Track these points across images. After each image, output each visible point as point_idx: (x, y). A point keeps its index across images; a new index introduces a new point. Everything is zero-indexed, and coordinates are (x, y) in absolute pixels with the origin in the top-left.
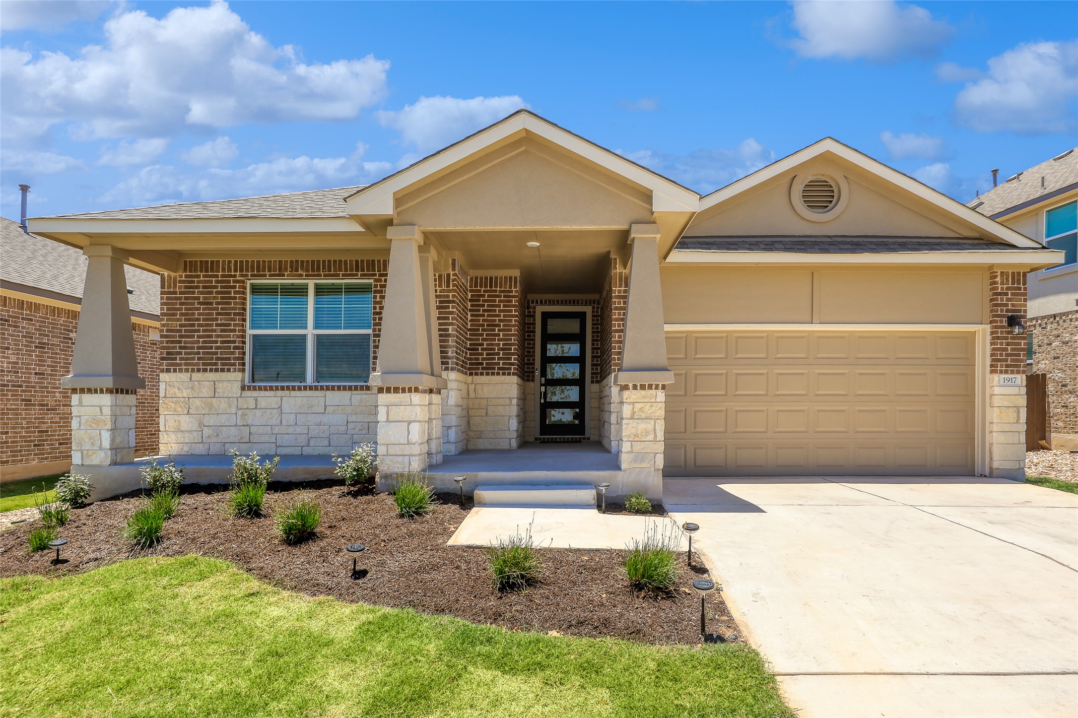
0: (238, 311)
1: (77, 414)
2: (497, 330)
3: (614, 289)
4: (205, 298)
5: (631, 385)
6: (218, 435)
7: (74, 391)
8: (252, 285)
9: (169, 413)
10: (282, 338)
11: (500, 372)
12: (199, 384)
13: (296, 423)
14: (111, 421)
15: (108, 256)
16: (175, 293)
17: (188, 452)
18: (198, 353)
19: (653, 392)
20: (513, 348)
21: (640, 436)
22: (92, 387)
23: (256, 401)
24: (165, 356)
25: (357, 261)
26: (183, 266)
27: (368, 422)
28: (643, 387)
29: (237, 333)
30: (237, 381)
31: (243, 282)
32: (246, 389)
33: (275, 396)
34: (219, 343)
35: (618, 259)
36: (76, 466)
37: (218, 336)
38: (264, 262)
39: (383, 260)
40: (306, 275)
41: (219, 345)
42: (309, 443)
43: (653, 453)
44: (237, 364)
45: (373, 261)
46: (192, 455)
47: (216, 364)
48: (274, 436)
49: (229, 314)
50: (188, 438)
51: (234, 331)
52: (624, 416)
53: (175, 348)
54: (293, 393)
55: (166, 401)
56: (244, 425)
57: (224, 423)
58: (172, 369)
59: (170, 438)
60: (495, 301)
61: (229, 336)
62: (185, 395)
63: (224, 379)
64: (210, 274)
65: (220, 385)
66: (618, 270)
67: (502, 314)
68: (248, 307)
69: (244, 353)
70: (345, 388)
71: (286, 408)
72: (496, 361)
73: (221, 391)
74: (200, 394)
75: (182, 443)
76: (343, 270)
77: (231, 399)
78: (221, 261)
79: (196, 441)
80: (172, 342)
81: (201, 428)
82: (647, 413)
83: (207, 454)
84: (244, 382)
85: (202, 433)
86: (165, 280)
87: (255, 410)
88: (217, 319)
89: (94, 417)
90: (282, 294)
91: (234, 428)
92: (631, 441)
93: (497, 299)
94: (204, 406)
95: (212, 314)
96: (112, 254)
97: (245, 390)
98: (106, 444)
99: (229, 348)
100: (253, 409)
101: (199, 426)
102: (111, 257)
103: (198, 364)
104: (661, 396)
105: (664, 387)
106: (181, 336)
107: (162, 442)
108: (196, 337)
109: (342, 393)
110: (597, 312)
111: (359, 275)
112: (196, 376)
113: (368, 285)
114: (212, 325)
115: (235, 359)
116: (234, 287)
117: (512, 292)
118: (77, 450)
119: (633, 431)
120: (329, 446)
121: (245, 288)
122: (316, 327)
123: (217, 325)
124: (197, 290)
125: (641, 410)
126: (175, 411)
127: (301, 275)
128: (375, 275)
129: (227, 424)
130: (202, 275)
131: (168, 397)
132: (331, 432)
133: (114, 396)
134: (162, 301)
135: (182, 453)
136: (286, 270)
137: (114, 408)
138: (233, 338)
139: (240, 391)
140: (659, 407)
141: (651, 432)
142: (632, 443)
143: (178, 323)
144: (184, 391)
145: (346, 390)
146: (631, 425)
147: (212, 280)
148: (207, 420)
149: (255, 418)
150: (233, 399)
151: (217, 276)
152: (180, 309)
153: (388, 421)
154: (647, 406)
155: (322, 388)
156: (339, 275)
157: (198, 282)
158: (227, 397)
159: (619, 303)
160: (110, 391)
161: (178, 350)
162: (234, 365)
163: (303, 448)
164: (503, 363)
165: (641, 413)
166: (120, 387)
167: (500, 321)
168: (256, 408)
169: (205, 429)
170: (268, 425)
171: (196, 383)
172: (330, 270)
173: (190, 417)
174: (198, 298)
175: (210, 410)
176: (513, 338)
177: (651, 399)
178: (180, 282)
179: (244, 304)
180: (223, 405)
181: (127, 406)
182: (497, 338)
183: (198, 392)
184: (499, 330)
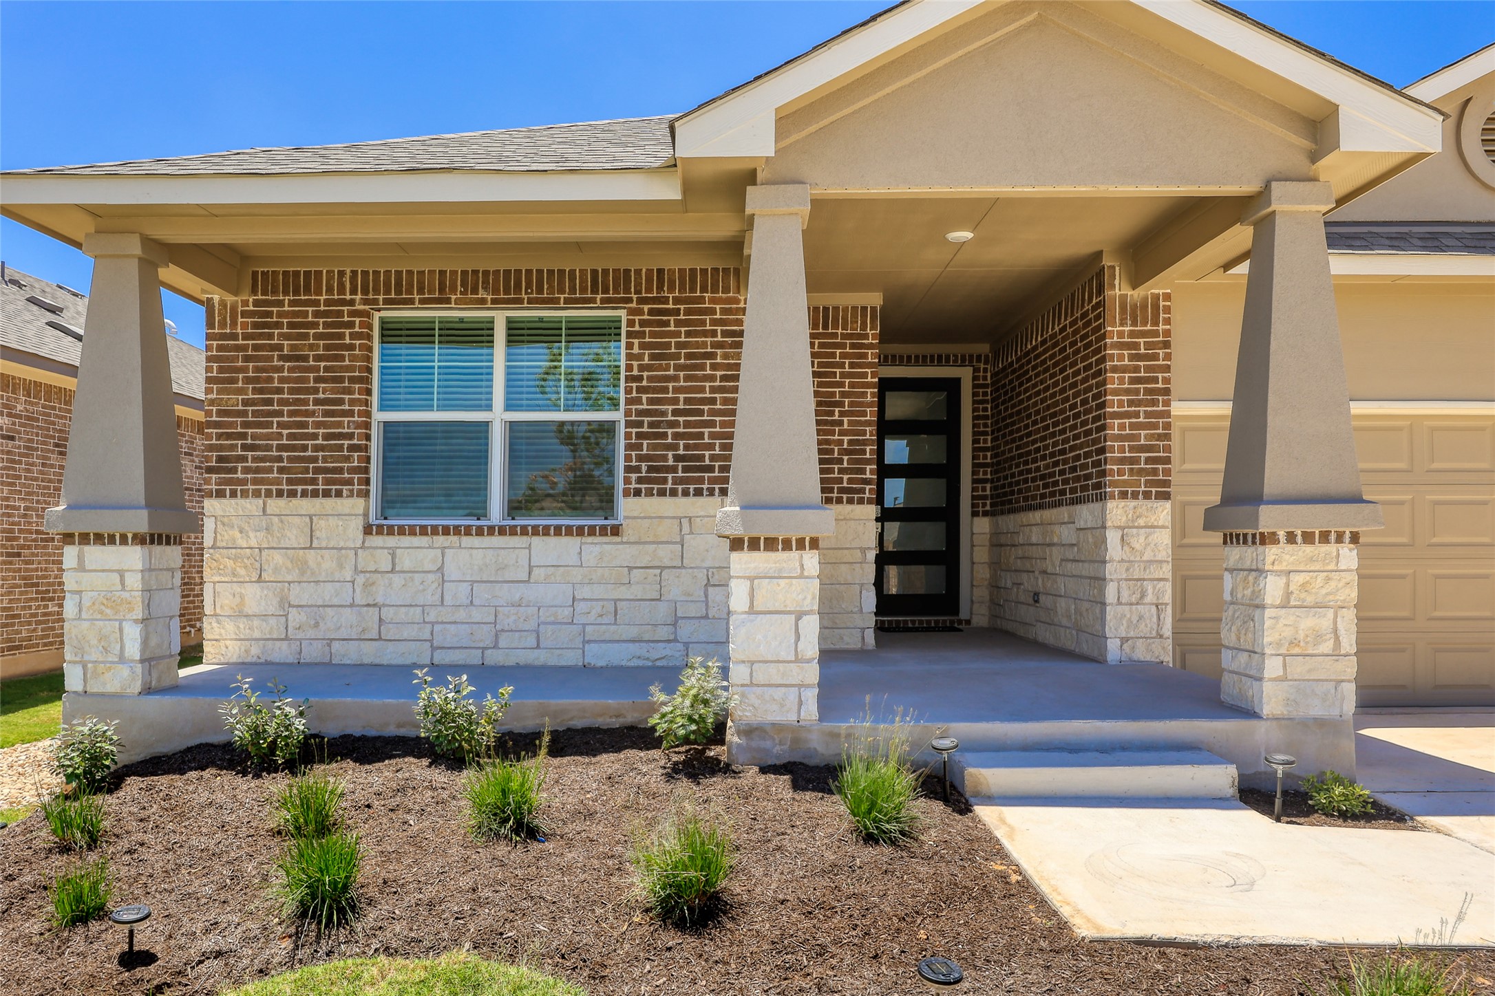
0: (357, 374)
1: (74, 587)
2: (837, 413)
3: (1109, 329)
4: (293, 347)
5: (1282, 534)
6: (317, 625)
7: (68, 538)
8: (383, 321)
9: (223, 579)
10: (439, 429)
11: (842, 497)
12: (282, 522)
13: (471, 602)
14: (143, 602)
15: (133, 256)
16: (234, 336)
17: (259, 657)
18: (280, 459)
19: (1331, 548)
20: (868, 449)
21: (1302, 644)
22: (105, 531)
23: (393, 556)
24: (214, 464)
25: (595, 272)
26: (251, 281)
27: (616, 601)
28: (1308, 538)
29: (356, 418)
30: (356, 515)
31: (367, 314)
32: (374, 533)
33: (430, 547)
34: (320, 438)
35: (1117, 269)
36: (73, 695)
37: (318, 425)
38: (410, 273)
39: (647, 270)
40: (494, 301)
41: (320, 442)
42: (497, 642)
43: (1331, 680)
44: (356, 481)
45: (627, 272)
46: (267, 663)
47: (314, 481)
48: (429, 627)
49: (341, 380)
50: (259, 629)
51: (350, 413)
52: (1268, 600)
53: (233, 447)
54: (467, 541)
55: (217, 556)
56: (368, 605)
57: (330, 600)
58: (228, 490)
59: (223, 628)
60: (833, 355)
61: (340, 424)
62: (253, 543)
63: (330, 512)
64: (303, 298)
65: (322, 523)
66: (1117, 290)
67: (847, 381)
68: (376, 365)
69: (368, 459)
70: (569, 531)
71: (452, 572)
72: (836, 475)
73: (324, 536)
74: (282, 541)
75: (248, 640)
76: (567, 290)
77: (343, 551)
78: (325, 271)
79: (275, 636)
80: (229, 436)
81: (284, 610)
82: (1316, 594)
83: (296, 661)
84: (368, 517)
85: (287, 620)
86: (214, 310)
87: (391, 575)
88: (316, 391)
89: (109, 595)
90: (443, 339)
91: (349, 610)
92: (1285, 656)
93: (838, 351)
94: (290, 566)
95: (306, 380)
96: (143, 252)
97: (371, 534)
98: (133, 650)
99: (340, 448)
100: (387, 572)
101: (280, 606)
102: (140, 259)
103: (277, 482)
104: (1348, 556)
105: (1355, 538)
106: (246, 425)
107: (209, 637)
108: (275, 426)
109: (565, 540)
110: (985, 378)
111: (598, 300)
112: (275, 505)
113: (609, 321)
114: (305, 402)
115: (353, 470)
116: (351, 325)
117: (866, 336)
118: (75, 662)
119: (1288, 633)
120: (538, 647)
121: (370, 327)
122: (509, 407)
123: (317, 402)
124: (276, 331)
125: (1304, 587)
126: (234, 575)
127: (483, 301)
128: (630, 300)
129: (335, 601)
130: (287, 301)
131: (219, 548)
132: (542, 619)
133: (147, 548)
134: (210, 353)
135: (249, 660)
136: (453, 290)
137: (147, 574)
138: (348, 428)
139: (362, 537)
140: (1344, 581)
141: (1328, 636)
142: (1284, 660)
143: (240, 397)
144: (251, 534)
145: (572, 535)
146: (1282, 621)
147: (308, 311)
148: (299, 594)
149: (391, 591)
150: (348, 551)
151: (317, 303)
152: (245, 370)
153: (752, 611)
154: (1319, 580)
155: (524, 531)
156: (557, 301)
157: (280, 315)
158: (336, 548)
159: (1121, 358)
160: (140, 539)
161: (240, 453)
162: (349, 482)
163: (486, 652)
164: (849, 479)
165: (1303, 595)
166: (156, 531)
167: (843, 394)
168: (393, 571)
169: (293, 611)
170: (416, 605)
171: (276, 519)
172: (540, 291)
173: (262, 588)
174: (279, 348)
175: (303, 573)
176: (867, 429)
177: (1328, 564)
178: (244, 314)
179: (369, 359)
180: (324, 563)
181: (168, 570)
182: (837, 429)
183: (278, 538)
184: (842, 414)
